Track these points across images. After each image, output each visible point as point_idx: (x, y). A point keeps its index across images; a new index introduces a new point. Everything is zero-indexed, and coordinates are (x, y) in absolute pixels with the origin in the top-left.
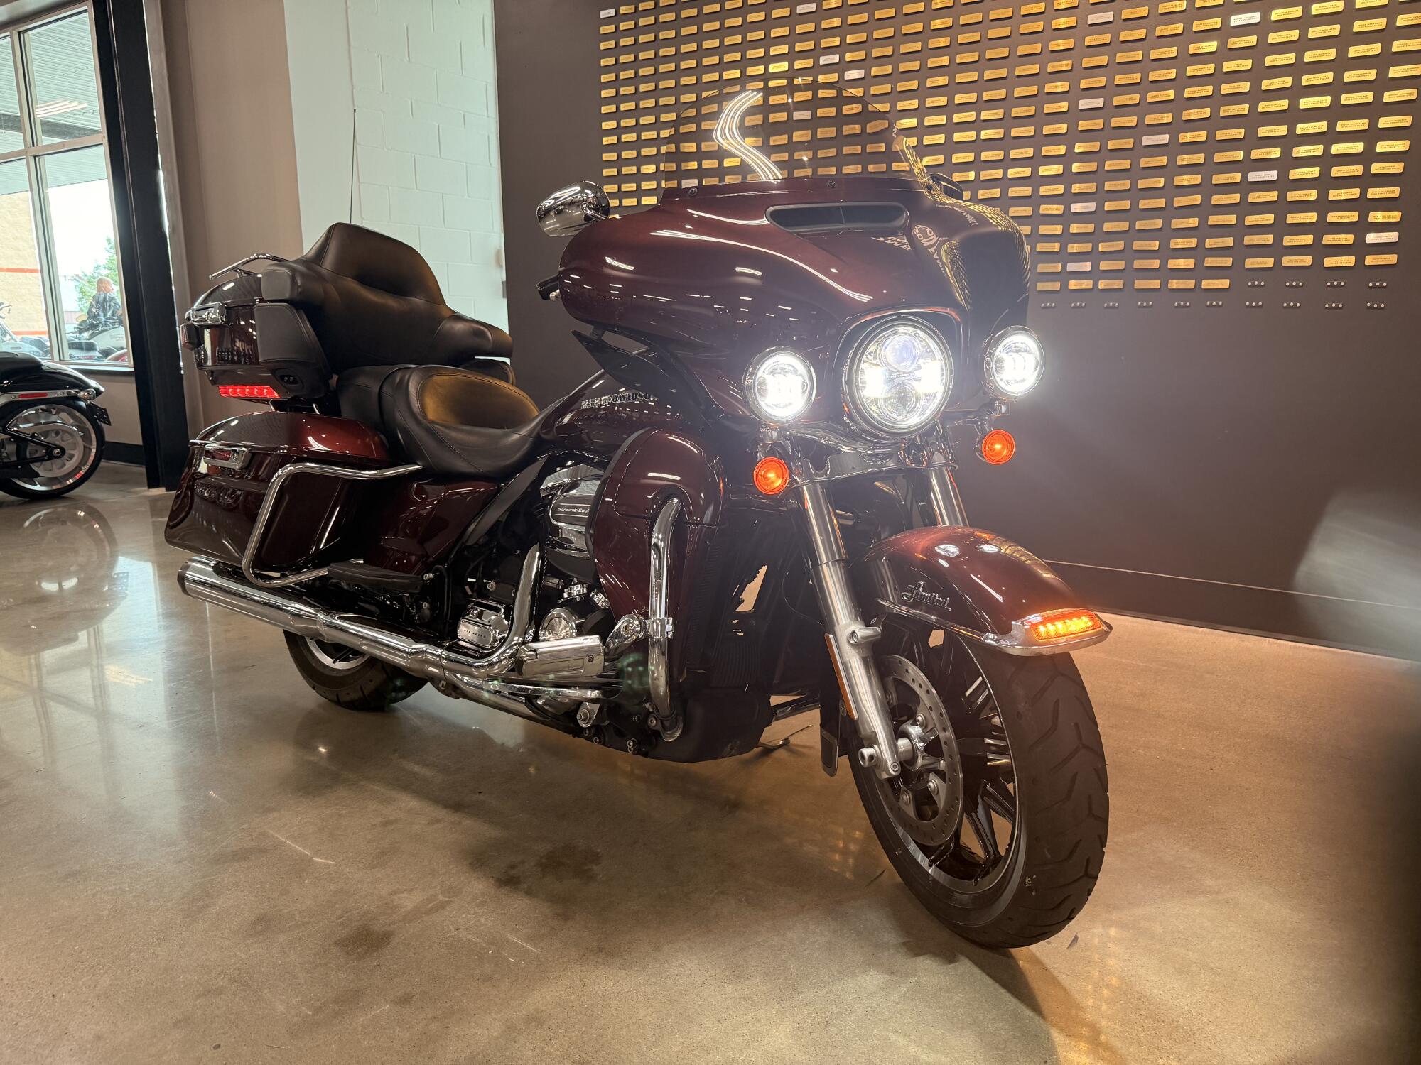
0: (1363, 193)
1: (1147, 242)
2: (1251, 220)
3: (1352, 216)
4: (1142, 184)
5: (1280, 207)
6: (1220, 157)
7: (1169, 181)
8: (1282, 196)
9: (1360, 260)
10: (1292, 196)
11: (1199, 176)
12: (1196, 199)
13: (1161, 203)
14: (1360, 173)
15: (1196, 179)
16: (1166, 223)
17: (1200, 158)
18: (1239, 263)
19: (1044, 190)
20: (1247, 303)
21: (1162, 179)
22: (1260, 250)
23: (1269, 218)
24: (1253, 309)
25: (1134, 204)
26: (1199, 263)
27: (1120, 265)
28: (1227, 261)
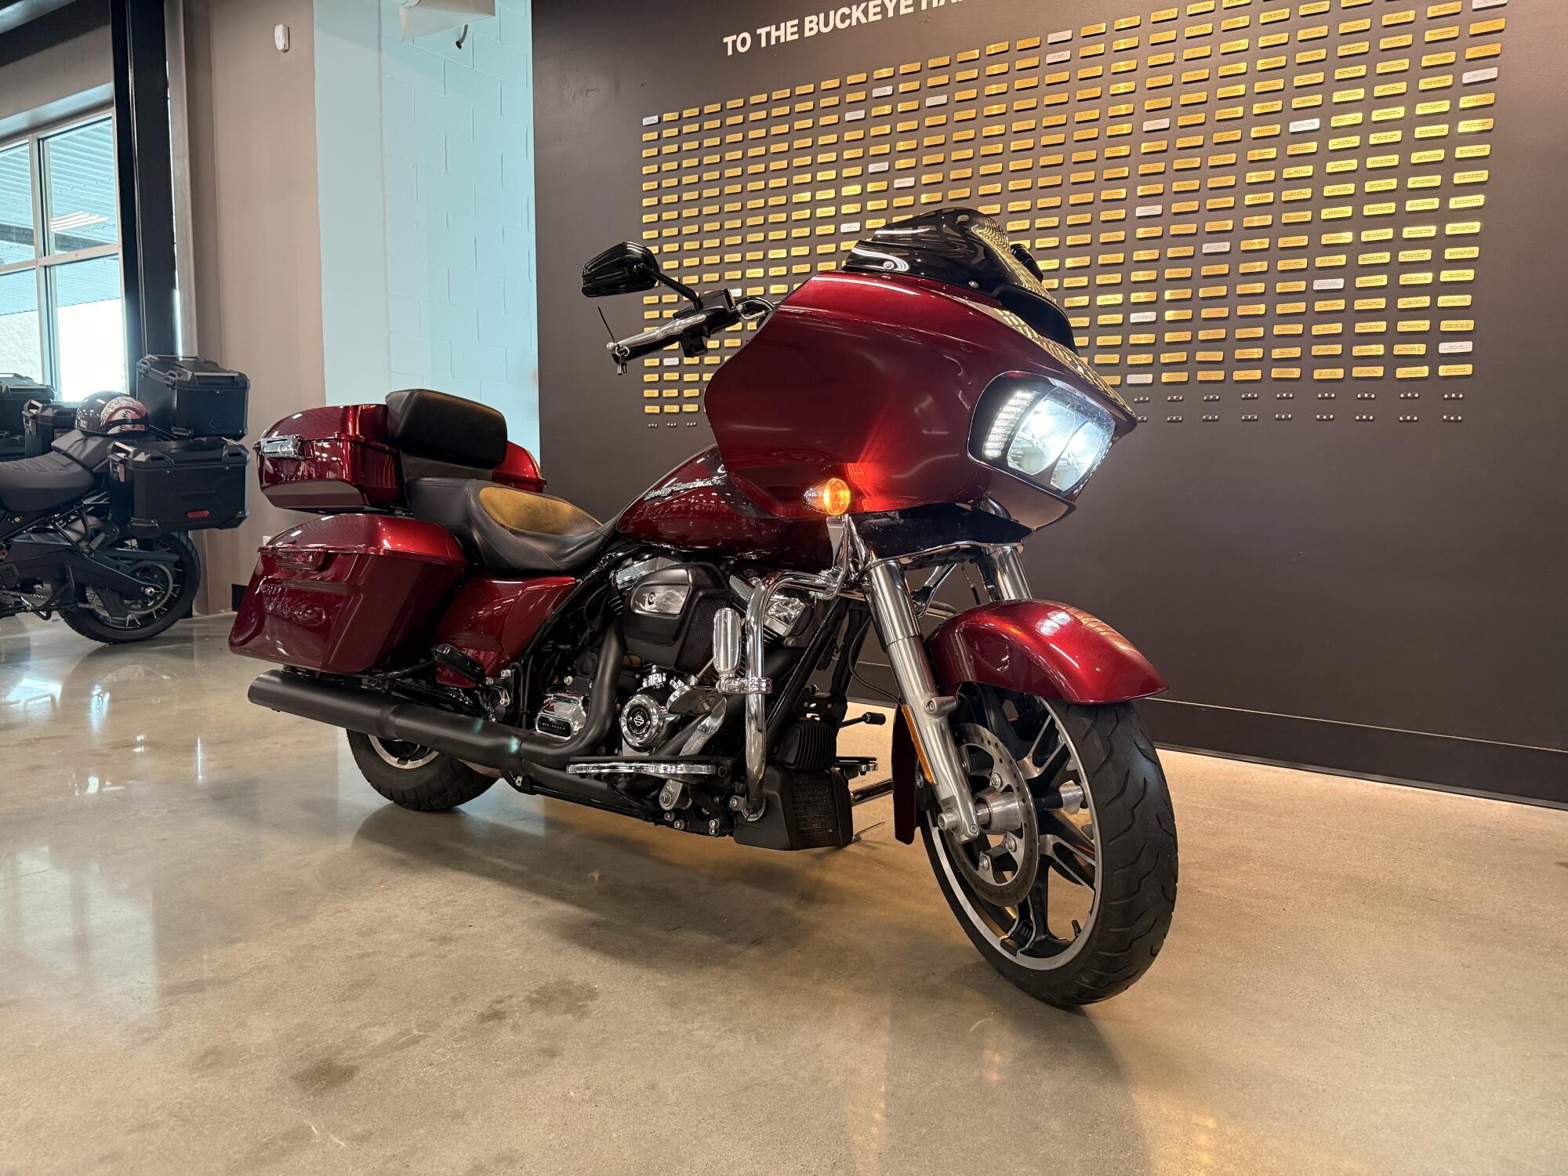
0: (1434, 301)
1: (1211, 353)
2: (1317, 330)
3: (1424, 325)
4: (1203, 293)
5: (1349, 316)
6: (1282, 265)
7: (1232, 289)
8: (1349, 305)
9: (1434, 371)
10: (1360, 304)
11: (1263, 285)
12: (1260, 309)
13: (1224, 312)
14: (1429, 281)
15: (1259, 288)
16: (1230, 334)
17: (1263, 266)
18: (1307, 374)
19: (1102, 300)
20: (1318, 417)
21: (1224, 288)
22: (1328, 361)
23: (1337, 328)
24: (1325, 422)
25: (1196, 313)
26: (1266, 374)
27: (1183, 376)
28: (1295, 373)
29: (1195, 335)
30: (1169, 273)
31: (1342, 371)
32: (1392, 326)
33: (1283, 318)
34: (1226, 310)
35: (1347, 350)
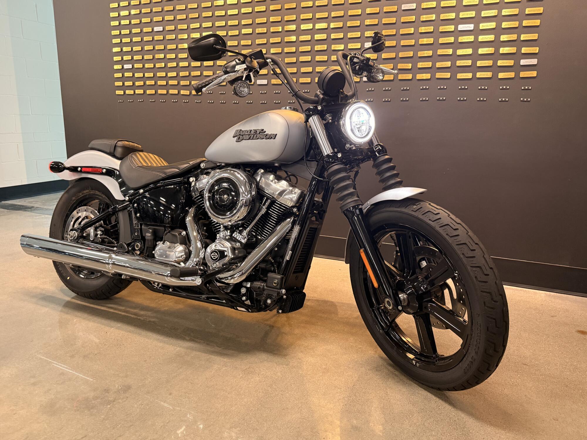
0: (519, 37)
1: (406, 64)
2: (460, 52)
3: (513, 50)
4: (403, 31)
5: (476, 45)
6: (443, 16)
7: (416, 29)
8: (476, 38)
9: (517, 74)
10: (481, 38)
11: (432, 27)
12: (431, 41)
13: (412, 42)
14: (517, 26)
15: (431, 29)
16: (415, 53)
17: (433, 17)
18: (454, 75)
19: (350, 35)
20: (459, 99)
21: (413, 29)
22: (464, 69)
23: (469, 51)
24: (462, 102)
25: (398, 43)
26: (433, 75)
27: (391, 77)
28: (448, 75)
29: (397, 55)
30: (385, 21)
31: (471, 74)
32: (497, 50)
33: (442, 46)
35: (474, 63)
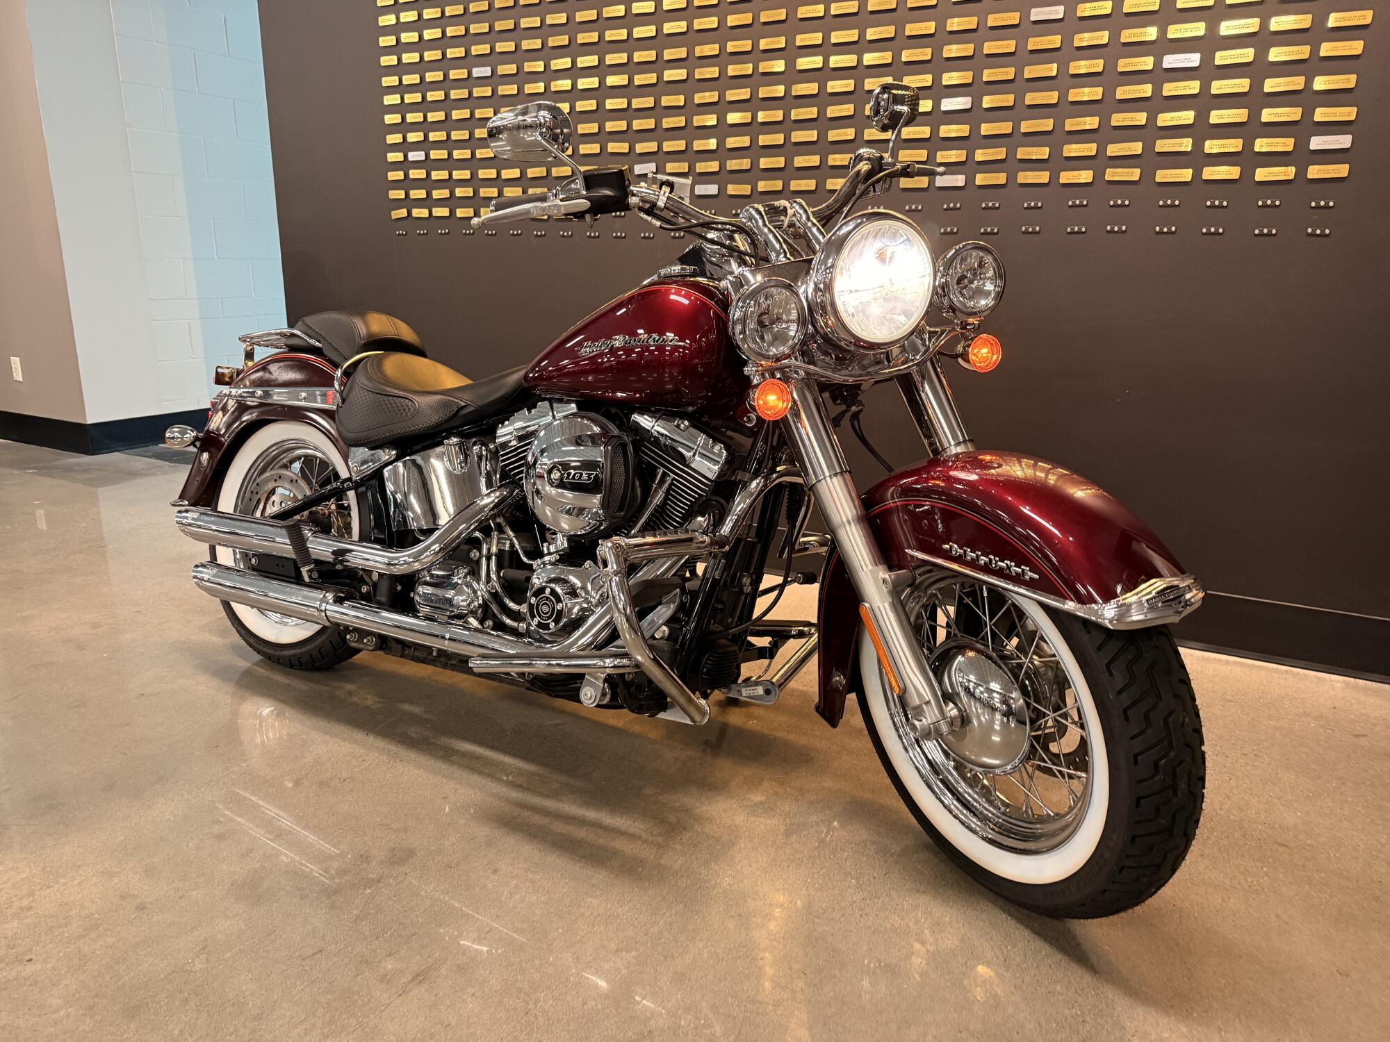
0: (1308, 83)
1: (1035, 149)
2: (1164, 119)
3: (1293, 114)
4: (1030, 72)
5: (1202, 102)
6: (1128, 36)
7: (1063, 67)
8: (1205, 87)
9: (1301, 172)
10: (1217, 87)
11: (1101, 62)
12: (1097, 93)
13: (1052, 97)
14: (1306, 56)
15: (1097, 65)
16: (1059, 124)
17: (1103, 37)
18: (1148, 175)
19: (909, 81)
20: (1158, 229)
21: (1055, 66)
22: (1175, 159)
23: (1187, 117)
24: (1165, 236)
25: (1019, 99)
26: (1099, 175)
27: (1001, 178)
28: (1134, 174)
29: (1016, 127)
30: (990, 47)
31: (1190, 171)
32: (1254, 115)
33: (1124, 105)
34: (1055, 94)
35: (1198, 145)
